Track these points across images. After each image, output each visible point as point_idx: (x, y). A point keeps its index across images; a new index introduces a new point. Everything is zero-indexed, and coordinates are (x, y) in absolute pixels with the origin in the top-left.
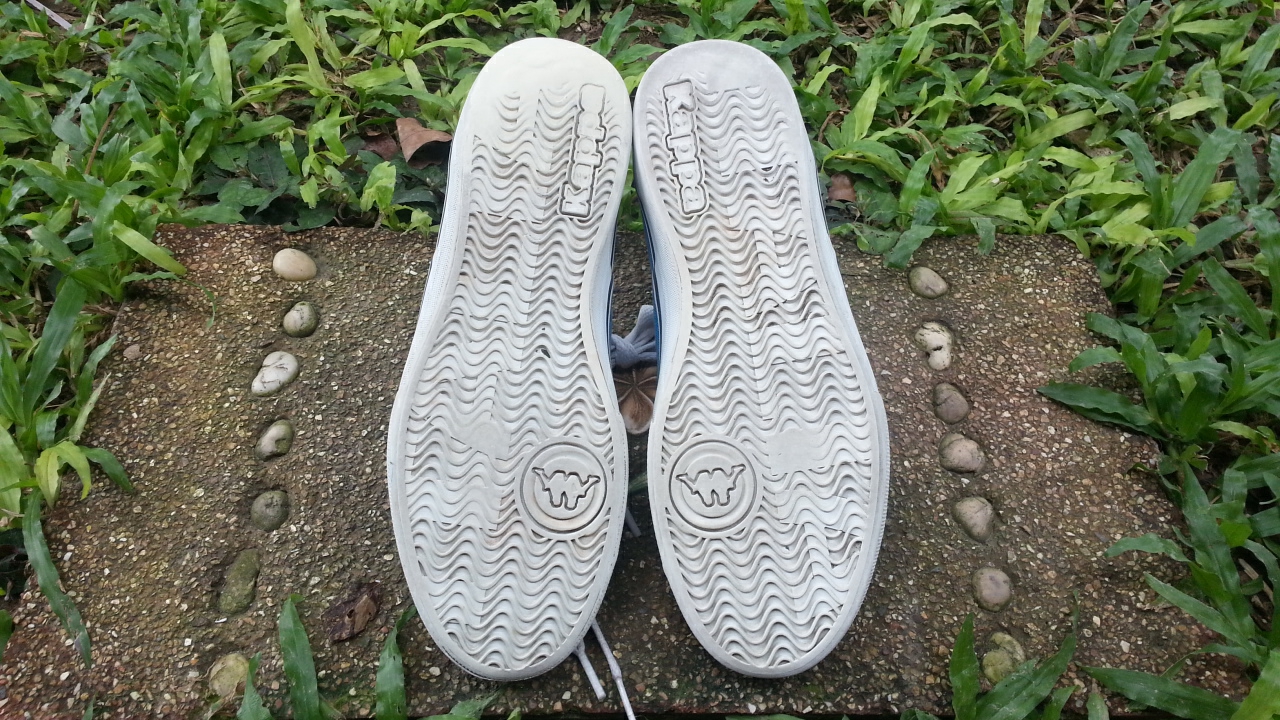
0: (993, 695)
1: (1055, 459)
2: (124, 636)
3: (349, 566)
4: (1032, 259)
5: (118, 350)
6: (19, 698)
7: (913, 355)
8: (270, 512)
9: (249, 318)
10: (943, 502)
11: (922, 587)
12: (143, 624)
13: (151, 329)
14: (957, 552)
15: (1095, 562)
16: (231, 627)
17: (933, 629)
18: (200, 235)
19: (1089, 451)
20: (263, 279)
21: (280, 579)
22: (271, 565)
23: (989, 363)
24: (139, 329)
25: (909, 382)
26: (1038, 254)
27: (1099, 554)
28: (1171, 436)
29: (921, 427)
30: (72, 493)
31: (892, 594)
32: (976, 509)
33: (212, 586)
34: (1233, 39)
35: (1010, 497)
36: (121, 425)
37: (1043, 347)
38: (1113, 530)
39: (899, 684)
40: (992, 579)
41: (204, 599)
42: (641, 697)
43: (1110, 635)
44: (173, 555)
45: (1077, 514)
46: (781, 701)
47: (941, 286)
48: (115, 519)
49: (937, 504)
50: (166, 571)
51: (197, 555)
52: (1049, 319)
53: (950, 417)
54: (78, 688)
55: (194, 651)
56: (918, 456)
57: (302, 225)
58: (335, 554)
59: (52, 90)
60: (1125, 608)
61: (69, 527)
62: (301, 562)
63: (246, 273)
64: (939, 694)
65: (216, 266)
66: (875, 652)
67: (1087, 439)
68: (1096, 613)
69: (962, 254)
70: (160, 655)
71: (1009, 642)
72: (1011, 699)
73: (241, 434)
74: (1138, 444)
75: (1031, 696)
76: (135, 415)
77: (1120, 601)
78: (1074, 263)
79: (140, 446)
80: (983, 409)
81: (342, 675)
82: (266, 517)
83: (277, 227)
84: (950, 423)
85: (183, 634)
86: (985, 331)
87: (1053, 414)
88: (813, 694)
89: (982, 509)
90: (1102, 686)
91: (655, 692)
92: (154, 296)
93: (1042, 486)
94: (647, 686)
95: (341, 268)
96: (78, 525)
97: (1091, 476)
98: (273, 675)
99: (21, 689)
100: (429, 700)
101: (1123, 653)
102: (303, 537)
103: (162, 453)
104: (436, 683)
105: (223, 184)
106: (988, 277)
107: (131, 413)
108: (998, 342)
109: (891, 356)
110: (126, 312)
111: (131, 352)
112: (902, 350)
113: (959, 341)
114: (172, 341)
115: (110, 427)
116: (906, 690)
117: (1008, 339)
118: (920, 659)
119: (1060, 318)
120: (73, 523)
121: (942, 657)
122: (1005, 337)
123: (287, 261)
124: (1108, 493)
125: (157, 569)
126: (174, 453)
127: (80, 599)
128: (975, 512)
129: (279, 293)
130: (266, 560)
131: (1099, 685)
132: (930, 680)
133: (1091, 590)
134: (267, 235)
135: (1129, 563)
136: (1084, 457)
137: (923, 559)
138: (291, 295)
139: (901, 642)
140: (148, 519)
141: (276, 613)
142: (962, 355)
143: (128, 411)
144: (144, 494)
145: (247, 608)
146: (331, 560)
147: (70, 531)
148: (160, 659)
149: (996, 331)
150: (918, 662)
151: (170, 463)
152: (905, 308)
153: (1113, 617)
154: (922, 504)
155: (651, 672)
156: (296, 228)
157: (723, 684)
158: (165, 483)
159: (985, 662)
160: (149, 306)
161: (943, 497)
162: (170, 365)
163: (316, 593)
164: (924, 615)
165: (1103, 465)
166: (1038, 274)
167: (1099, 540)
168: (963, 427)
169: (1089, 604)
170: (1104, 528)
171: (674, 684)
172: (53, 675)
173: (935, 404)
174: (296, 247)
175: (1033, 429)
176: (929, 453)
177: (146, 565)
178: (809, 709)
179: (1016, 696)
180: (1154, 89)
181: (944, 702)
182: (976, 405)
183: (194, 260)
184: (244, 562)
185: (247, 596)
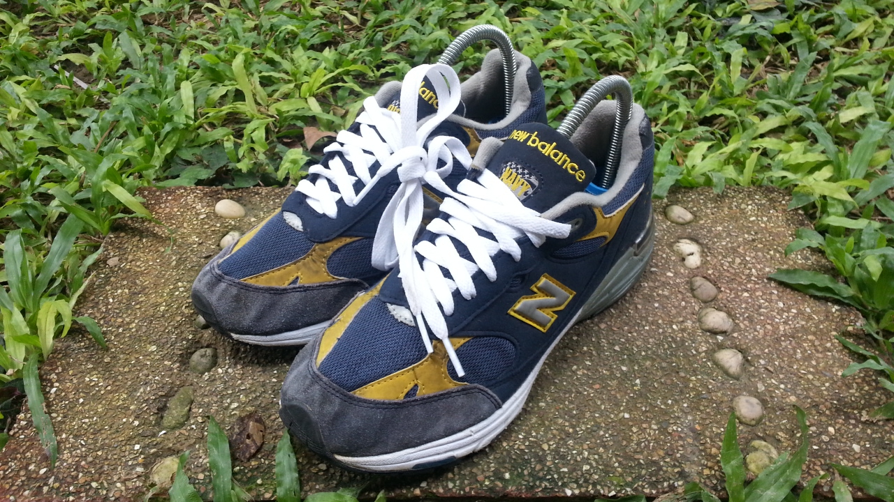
0: (757, 482)
1: (785, 323)
2: (89, 445)
3: (259, 396)
4: (753, 200)
5: (102, 262)
6: (7, 487)
7: (673, 258)
8: (204, 360)
9: (197, 239)
10: (705, 352)
11: (694, 408)
12: (104, 436)
13: (127, 248)
14: (719, 385)
15: (825, 390)
16: (170, 437)
17: (706, 437)
18: (165, 192)
19: (810, 318)
20: (208, 217)
21: (209, 404)
22: (204, 395)
23: (729, 262)
24: (118, 248)
25: (672, 275)
26: (757, 197)
27: (827, 384)
28: (870, 308)
29: (683, 303)
30: (61, 350)
31: (672, 413)
32: (730, 356)
33: (158, 409)
34: (875, 78)
35: (754, 348)
36: (101, 306)
37: (768, 253)
38: (835, 369)
39: (682, 475)
40: (747, 401)
41: (151, 418)
42: (481, 485)
43: (844, 440)
44: (131, 389)
45: (807, 358)
46: (590, 487)
47: (689, 217)
48: (90, 366)
49: (700, 353)
50: (124, 400)
51: (149, 389)
52: (770, 236)
53: (705, 297)
54: (51, 480)
55: (141, 453)
56: (683, 322)
57: (236, 185)
58: (250, 388)
59: (73, 122)
60: (853, 422)
61: (57, 371)
62: (224, 393)
63: (196, 214)
64: (715, 482)
65: (176, 210)
66: (662, 453)
67: (808, 310)
68: (830, 425)
69: (702, 197)
70: (115, 457)
71: (765, 446)
72: (772, 485)
73: (186, 311)
74: (846, 313)
75: (786, 481)
76: (111, 300)
77: (848, 417)
78: (784, 202)
79: (113, 320)
80: (728, 291)
81: (251, 470)
82: (200, 364)
83: (220, 187)
84: (705, 302)
85: (134, 442)
86: (724, 243)
87: (780, 294)
88: (615, 482)
89: (734, 356)
90: (843, 476)
91: (492, 482)
92: (132, 229)
93: (778, 340)
94: (486, 477)
95: (262, 209)
96: (63, 370)
97: (814, 334)
98: (200, 470)
99: (10, 480)
100: (317, 487)
101: (856, 453)
102: (227, 376)
103: (128, 324)
104: (324, 475)
105: (183, 169)
106: (723, 211)
107: (108, 299)
108: (734, 250)
109: (657, 260)
110: (111, 238)
111: (111, 262)
112: (664, 256)
113: (705, 250)
114: (142, 255)
115: (93, 308)
116: (688, 479)
117: (741, 247)
118: (697, 457)
119: (778, 234)
120: (60, 369)
121: (715, 456)
122: (739, 247)
123: (226, 207)
124: (829, 345)
125: (118, 399)
126: (137, 324)
127: (59, 419)
128: (730, 359)
129: (218, 225)
130: (199, 393)
131: (840, 475)
132: (706, 472)
133: (824, 409)
134: (212, 192)
135: (851, 391)
136: (807, 322)
137: (694, 389)
138: (226, 227)
139: (682, 446)
140: (114, 366)
141: (204, 427)
142: (709, 258)
143: (107, 298)
144: (113, 350)
145: (182, 425)
146: (247, 392)
147: (57, 374)
148: (115, 459)
149: (733, 243)
150: (696, 459)
151: (134, 330)
152: (664, 230)
153: (843, 427)
154: (689, 353)
155: (489, 467)
156: (231, 187)
157: (546, 475)
158: (128, 343)
159: (748, 460)
160: (127, 234)
161: (704, 349)
162: (139, 270)
163: (235, 414)
164: (697, 427)
165: (822, 327)
166: (758, 209)
167: (825, 376)
168: (715, 304)
169: (824, 419)
170: (829, 368)
171: (507, 476)
172: (34, 471)
173: (692, 290)
174: (232, 199)
175: (767, 304)
176: (691, 319)
177: (110, 396)
178: (613, 493)
179: (776, 482)
180: (825, 105)
181: (719, 488)
182: (723, 289)
183: (160, 207)
184: (182, 394)
185: (183, 416)
